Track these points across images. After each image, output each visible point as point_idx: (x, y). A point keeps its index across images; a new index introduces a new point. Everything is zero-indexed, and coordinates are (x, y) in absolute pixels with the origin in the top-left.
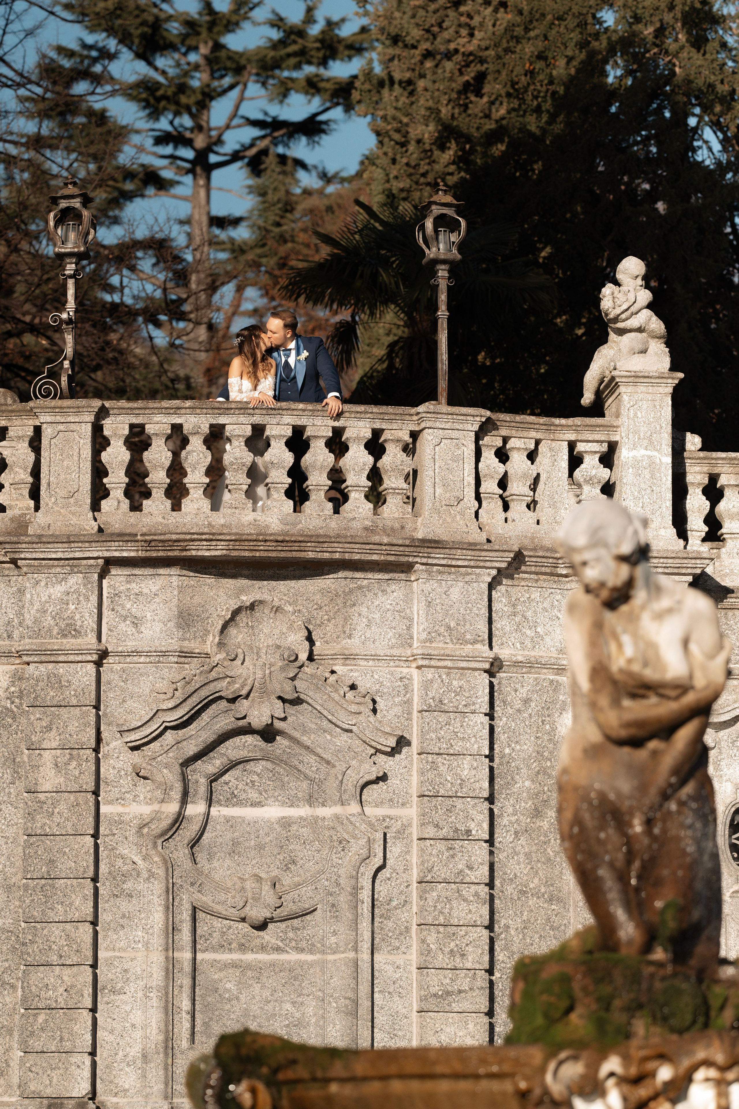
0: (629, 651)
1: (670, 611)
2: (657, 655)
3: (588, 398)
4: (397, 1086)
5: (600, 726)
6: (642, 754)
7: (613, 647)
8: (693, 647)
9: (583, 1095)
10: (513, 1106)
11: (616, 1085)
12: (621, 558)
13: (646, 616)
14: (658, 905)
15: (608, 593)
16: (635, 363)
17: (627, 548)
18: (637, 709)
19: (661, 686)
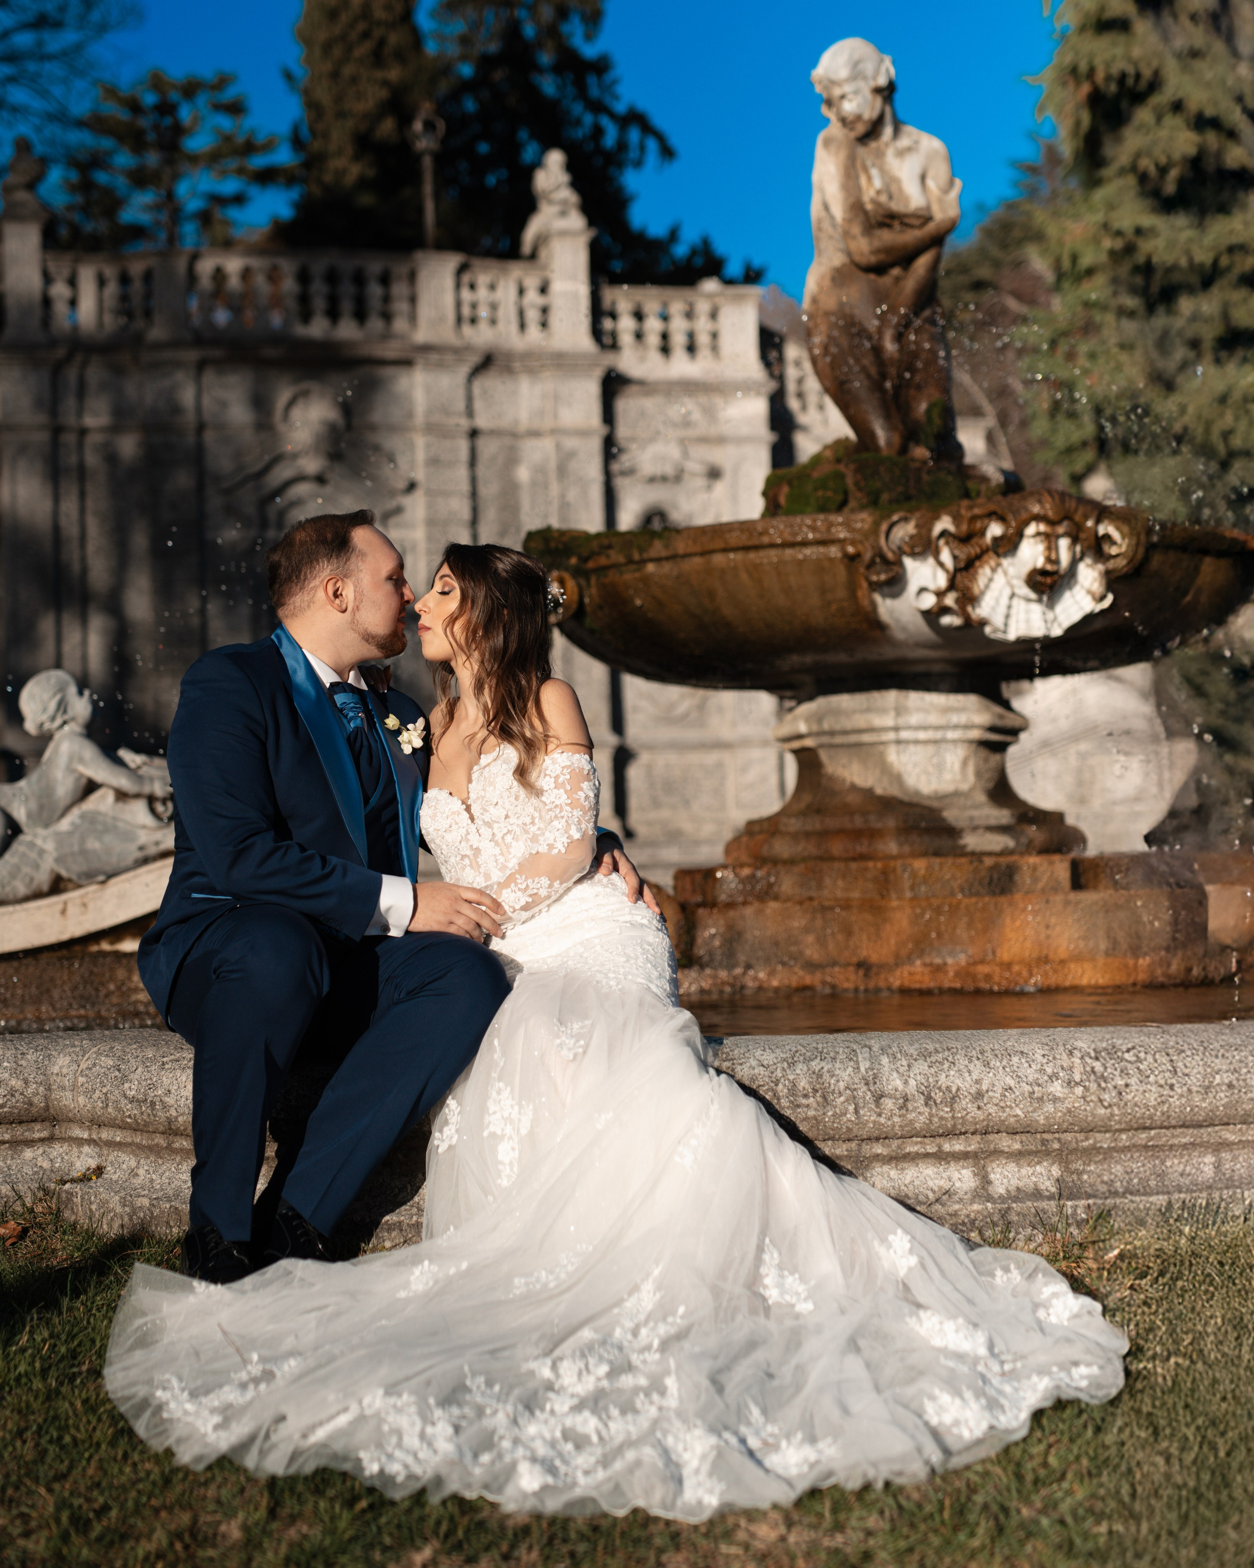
0: (878, 183)
1: (909, 149)
2: (900, 190)
3: (526, 250)
4: (718, 559)
5: (849, 254)
6: (886, 281)
7: (863, 181)
8: (931, 183)
9: (913, 555)
10: (841, 572)
11: (947, 543)
12: (878, 91)
13: (890, 154)
14: (923, 407)
15: (861, 129)
16: (561, 224)
17: (882, 81)
18: (887, 237)
19: (906, 216)
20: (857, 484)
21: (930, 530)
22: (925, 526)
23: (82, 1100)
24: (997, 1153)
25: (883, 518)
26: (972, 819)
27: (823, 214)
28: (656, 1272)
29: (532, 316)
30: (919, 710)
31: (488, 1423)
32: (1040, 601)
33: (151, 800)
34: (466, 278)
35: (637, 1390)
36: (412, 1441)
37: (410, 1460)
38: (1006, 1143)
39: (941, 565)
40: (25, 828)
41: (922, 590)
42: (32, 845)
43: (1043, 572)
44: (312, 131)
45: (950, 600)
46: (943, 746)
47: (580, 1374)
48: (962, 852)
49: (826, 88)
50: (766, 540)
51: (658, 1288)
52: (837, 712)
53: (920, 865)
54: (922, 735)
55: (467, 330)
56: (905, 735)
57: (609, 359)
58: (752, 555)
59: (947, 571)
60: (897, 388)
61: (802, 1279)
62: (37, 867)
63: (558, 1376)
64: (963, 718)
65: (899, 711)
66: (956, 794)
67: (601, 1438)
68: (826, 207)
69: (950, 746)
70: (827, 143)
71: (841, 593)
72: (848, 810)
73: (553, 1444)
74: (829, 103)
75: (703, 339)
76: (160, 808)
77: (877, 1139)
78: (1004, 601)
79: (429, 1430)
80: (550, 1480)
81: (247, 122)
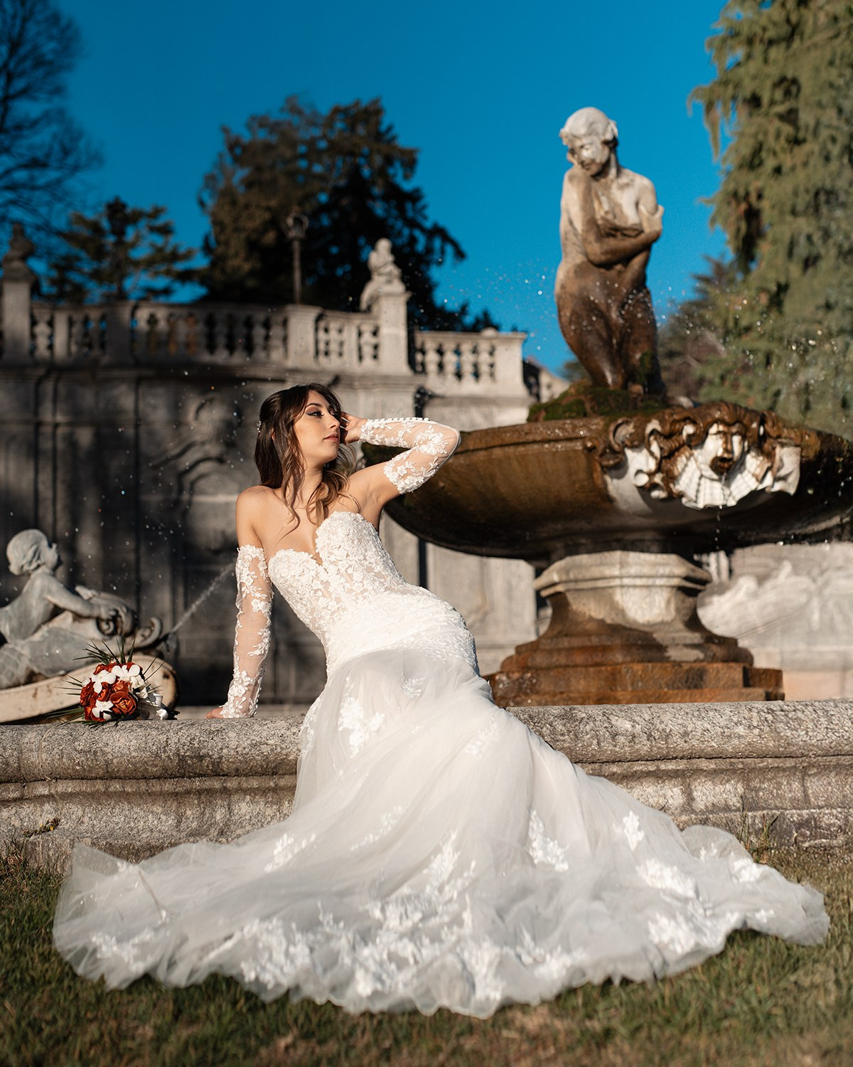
0: (606, 207)
1: (627, 185)
2: (622, 212)
5: (586, 255)
6: (612, 273)
7: (596, 205)
8: (642, 207)
9: (633, 447)
10: (583, 461)
11: (656, 439)
12: (606, 143)
13: (614, 187)
14: (638, 356)
15: (594, 169)
16: (388, 288)
17: (609, 137)
18: (612, 243)
19: (625, 229)
20: (592, 408)
21: (644, 430)
22: (641, 427)
23: (44, 756)
24: (698, 772)
25: (611, 422)
26: (673, 639)
27: (569, 228)
28: (454, 836)
29: (368, 351)
30: (636, 564)
31: (334, 945)
32: (720, 480)
33: (98, 621)
34: (322, 324)
35: (441, 926)
36: (279, 957)
37: (278, 972)
38: (704, 764)
39: (652, 454)
40: (9, 640)
41: (639, 472)
42: (13, 651)
43: (722, 459)
44: (218, 242)
45: (658, 479)
46: (654, 590)
47: (401, 918)
48: (667, 659)
49: (571, 141)
50: (530, 438)
51: (457, 849)
52: (579, 567)
53: (638, 668)
54: (638, 582)
55: (322, 359)
56: (626, 581)
57: (420, 380)
58: (521, 449)
59: (656, 458)
60: (620, 344)
61: (561, 846)
62: (17, 666)
63: (385, 918)
64: (667, 571)
65: (623, 565)
66: (662, 623)
67: (416, 962)
68: (571, 223)
69: (659, 590)
70: (571, 179)
71: (582, 475)
72: (588, 634)
73: (381, 964)
74: (573, 152)
75: (484, 369)
76: (104, 626)
77: (613, 762)
78: (696, 480)
79: (292, 949)
80: (379, 987)
81: (173, 240)
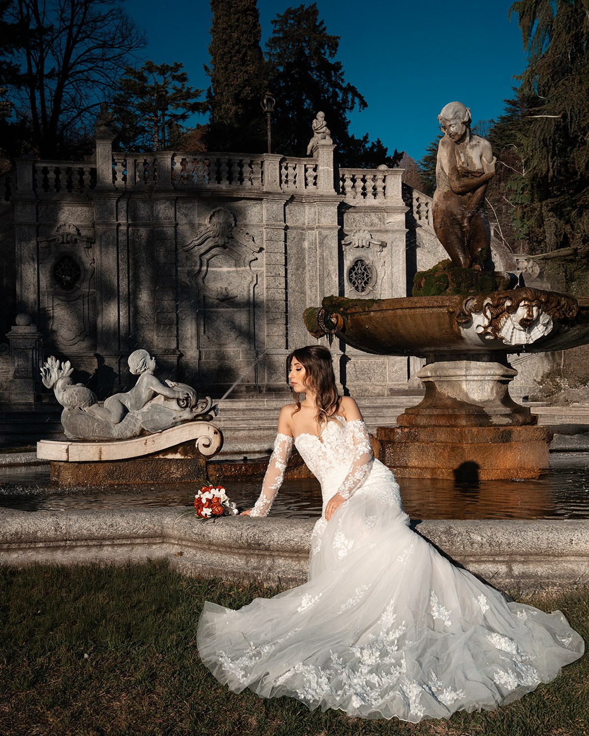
0: (463, 159)
1: (476, 145)
2: (472, 161)
3: (308, 152)
4: (399, 312)
5: (451, 188)
6: (465, 197)
7: (457, 158)
8: (483, 158)
9: (475, 312)
10: (447, 318)
11: (489, 308)
12: (464, 123)
13: (468, 147)
14: (479, 250)
15: (457, 138)
16: (323, 142)
17: (466, 119)
18: (466, 181)
19: (474, 172)
20: (452, 280)
21: (483, 303)
22: (481, 302)
24: (515, 561)
25: (464, 298)
26: (495, 411)
27: (441, 170)
29: (311, 180)
30: (474, 368)
31: (339, 677)
32: (525, 331)
33: (178, 400)
34: (284, 164)
35: (391, 664)
37: (314, 693)
38: (519, 558)
39: (487, 317)
40: (130, 410)
41: (479, 326)
42: (133, 417)
43: (526, 320)
44: (215, 92)
45: (489, 330)
46: (484, 382)
47: (370, 655)
48: (491, 425)
49: (443, 122)
50: (418, 305)
52: (443, 368)
53: (475, 430)
54: (476, 378)
55: (284, 185)
56: (469, 378)
57: (341, 198)
58: (413, 310)
59: (489, 319)
60: (469, 241)
62: (135, 425)
63: (363, 656)
64: (492, 372)
65: (467, 369)
66: (489, 401)
67: (379, 685)
68: (443, 169)
69: (487, 382)
70: (443, 144)
71: (447, 326)
72: (446, 407)
73: (362, 686)
74: (445, 128)
75: (380, 189)
76: (181, 403)
78: (511, 330)
79: (320, 680)
80: (363, 703)
81: (187, 85)
